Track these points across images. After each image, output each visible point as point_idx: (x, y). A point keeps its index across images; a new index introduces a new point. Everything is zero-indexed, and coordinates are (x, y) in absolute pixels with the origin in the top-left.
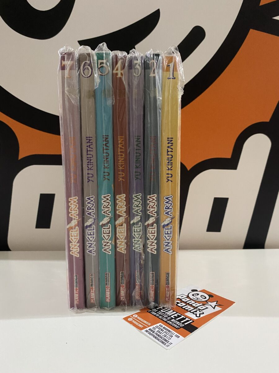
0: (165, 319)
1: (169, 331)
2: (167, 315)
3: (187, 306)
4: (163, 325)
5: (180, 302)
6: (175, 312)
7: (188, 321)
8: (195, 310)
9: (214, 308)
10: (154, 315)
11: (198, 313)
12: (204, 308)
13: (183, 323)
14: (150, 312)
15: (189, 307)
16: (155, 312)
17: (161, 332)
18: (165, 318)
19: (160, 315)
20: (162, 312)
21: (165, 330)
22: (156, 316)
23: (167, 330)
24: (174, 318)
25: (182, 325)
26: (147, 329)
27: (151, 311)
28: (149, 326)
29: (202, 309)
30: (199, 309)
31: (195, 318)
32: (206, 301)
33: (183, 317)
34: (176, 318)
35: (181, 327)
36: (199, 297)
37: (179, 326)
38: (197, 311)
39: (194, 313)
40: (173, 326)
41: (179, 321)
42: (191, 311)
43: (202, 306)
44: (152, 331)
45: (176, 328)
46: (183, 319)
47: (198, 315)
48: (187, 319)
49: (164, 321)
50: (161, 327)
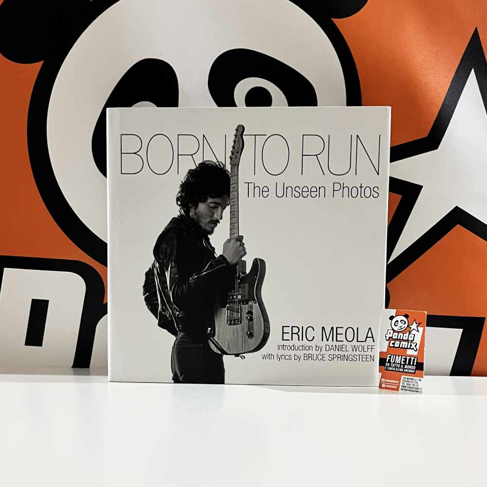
0: (402, 370)
1: (412, 379)
2: (398, 364)
3: (402, 343)
4: (404, 376)
5: (394, 342)
6: (400, 357)
7: (414, 360)
8: (409, 344)
9: (418, 331)
10: (392, 370)
11: (413, 346)
12: (413, 336)
13: (413, 365)
14: (387, 370)
15: (404, 343)
16: (390, 366)
17: (409, 383)
19: (396, 368)
20: (394, 363)
23: (410, 379)
24: (404, 363)
25: (414, 367)
26: (400, 387)
27: (387, 368)
28: (399, 384)
29: (412, 339)
30: (412, 341)
31: (416, 353)
32: (408, 326)
33: (408, 358)
35: (415, 370)
36: (400, 324)
37: (413, 369)
38: (412, 344)
39: (412, 348)
40: (410, 373)
41: (409, 364)
43: (410, 335)
45: (412, 373)
46: (410, 360)
47: (415, 349)
48: (412, 358)
50: (406, 380)
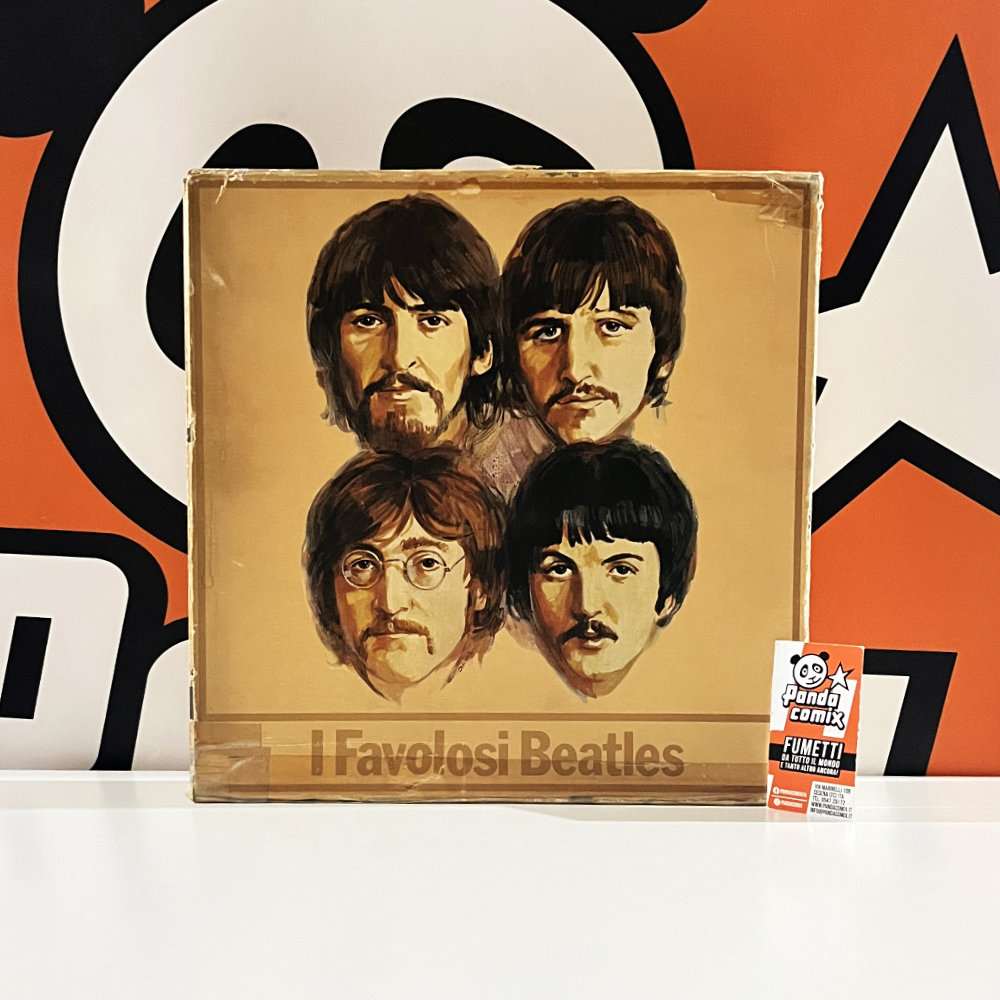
0: (813, 769)
1: (833, 789)
3: (814, 712)
4: (818, 783)
5: (798, 710)
6: (811, 742)
7: (837, 748)
8: (829, 714)
9: (847, 688)
10: (793, 770)
11: (836, 719)
12: (836, 697)
13: (835, 758)
14: (784, 768)
15: (819, 712)
16: (790, 761)
17: (827, 798)
18: (810, 764)
19: (801, 764)
20: (797, 754)
21: (829, 792)
22: (796, 770)
23: (829, 788)
24: (817, 755)
25: (837, 764)
26: (810, 806)
27: (784, 765)
28: (808, 798)
29: (834, 705)
32: (827, 677)
33: (826, 744)
34: (819, 752)
35: (840, 769)
36: (811, 673)
37: (835, 768)
38: (834, 714)
39: (833, 722)
40: (830, 775)
41: (828, 757)
42: (827, 722)
43: (831, 696)
44: (817, 805)
45: (834, 776)
46: (829, 748)
47: (841, 726)
48: (834, 745)
49: (812, 773)
